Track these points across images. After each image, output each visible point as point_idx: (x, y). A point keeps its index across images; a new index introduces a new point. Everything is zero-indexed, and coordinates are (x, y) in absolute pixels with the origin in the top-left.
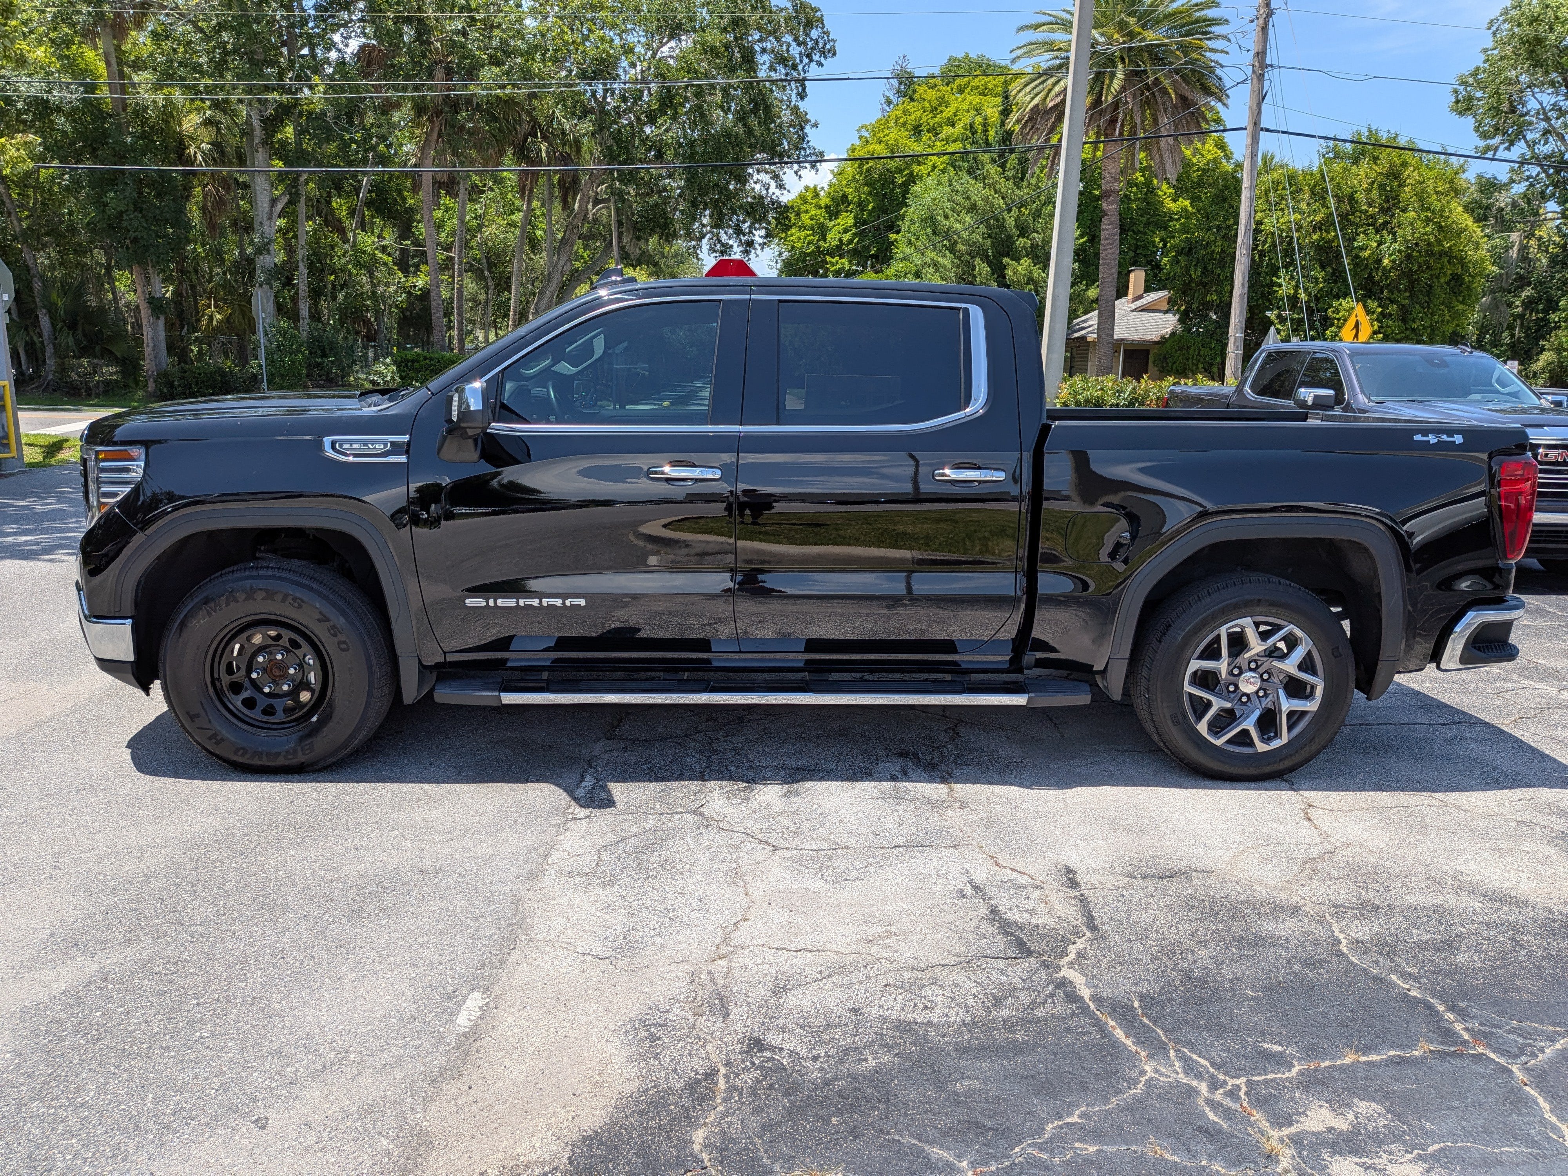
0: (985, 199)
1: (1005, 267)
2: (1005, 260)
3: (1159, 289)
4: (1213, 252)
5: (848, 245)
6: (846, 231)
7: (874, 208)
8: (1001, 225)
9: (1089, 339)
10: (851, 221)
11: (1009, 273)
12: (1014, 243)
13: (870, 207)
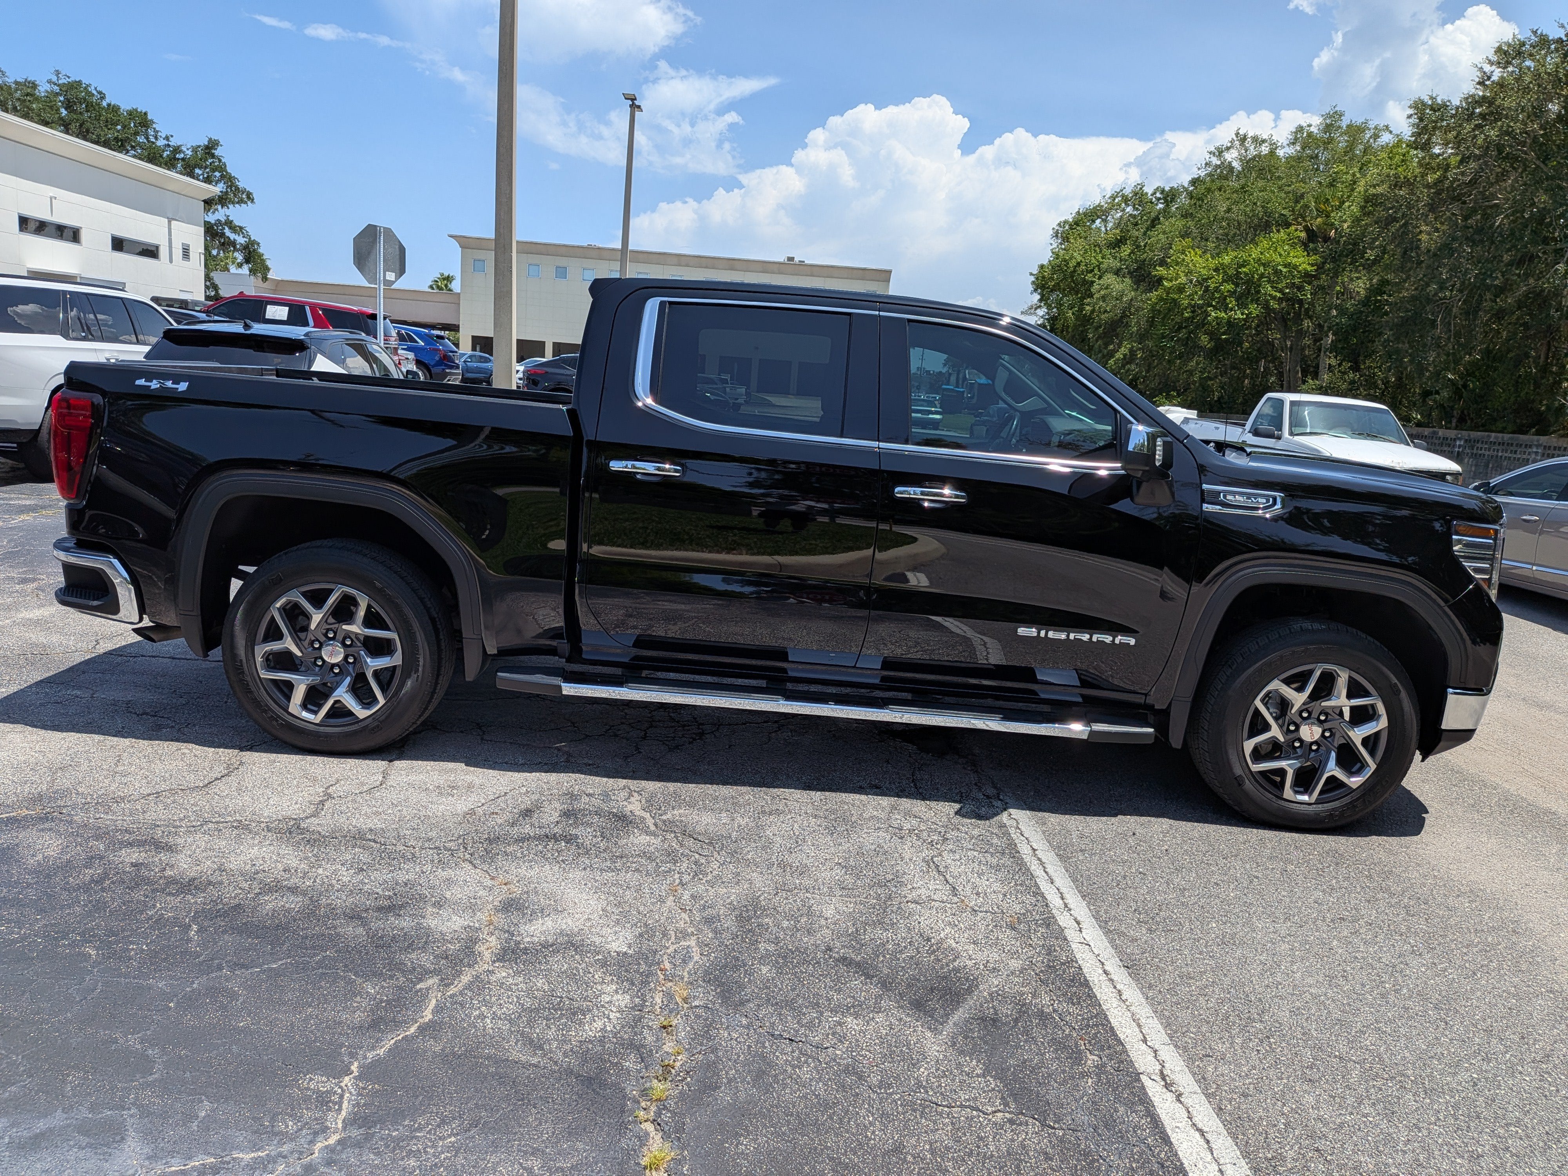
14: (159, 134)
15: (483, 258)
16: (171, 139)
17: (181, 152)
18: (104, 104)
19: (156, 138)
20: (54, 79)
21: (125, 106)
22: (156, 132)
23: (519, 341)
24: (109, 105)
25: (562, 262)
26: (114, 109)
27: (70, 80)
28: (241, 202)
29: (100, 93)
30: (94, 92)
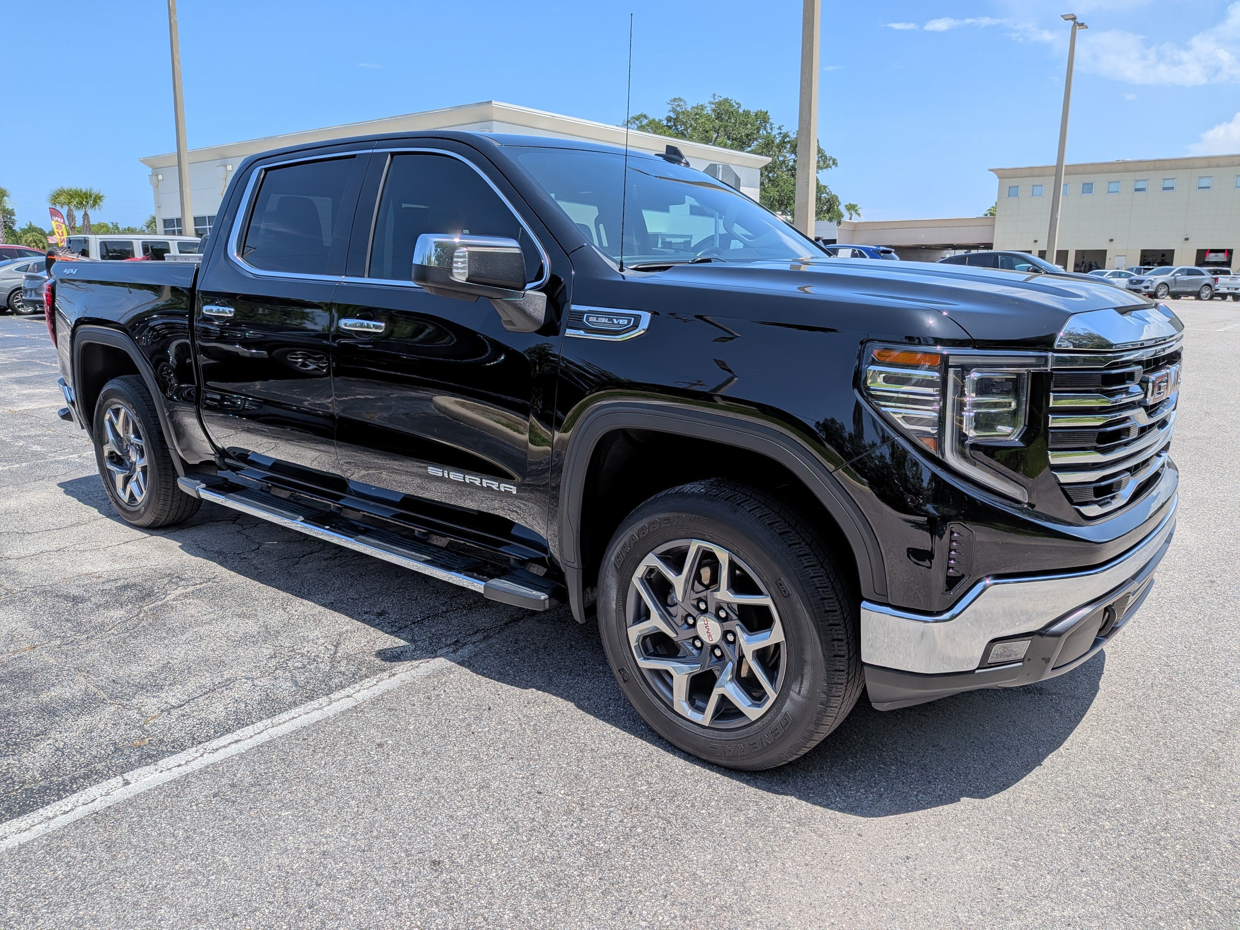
14: (773, 126)
15: (1016, 185)
16: (782, 128)
17: (788, 136)
18: (741, 111)
19: (771, 129)
20: (712, 100)
21: (753, 110)
22: (771, 124)
23: (1058, 251)
24: (744, 111)
25: (1088, 179)
26: (747, 114)
27: (721, 99)
28: (828, 166)
29: (738, 104)
30: (734, 104)
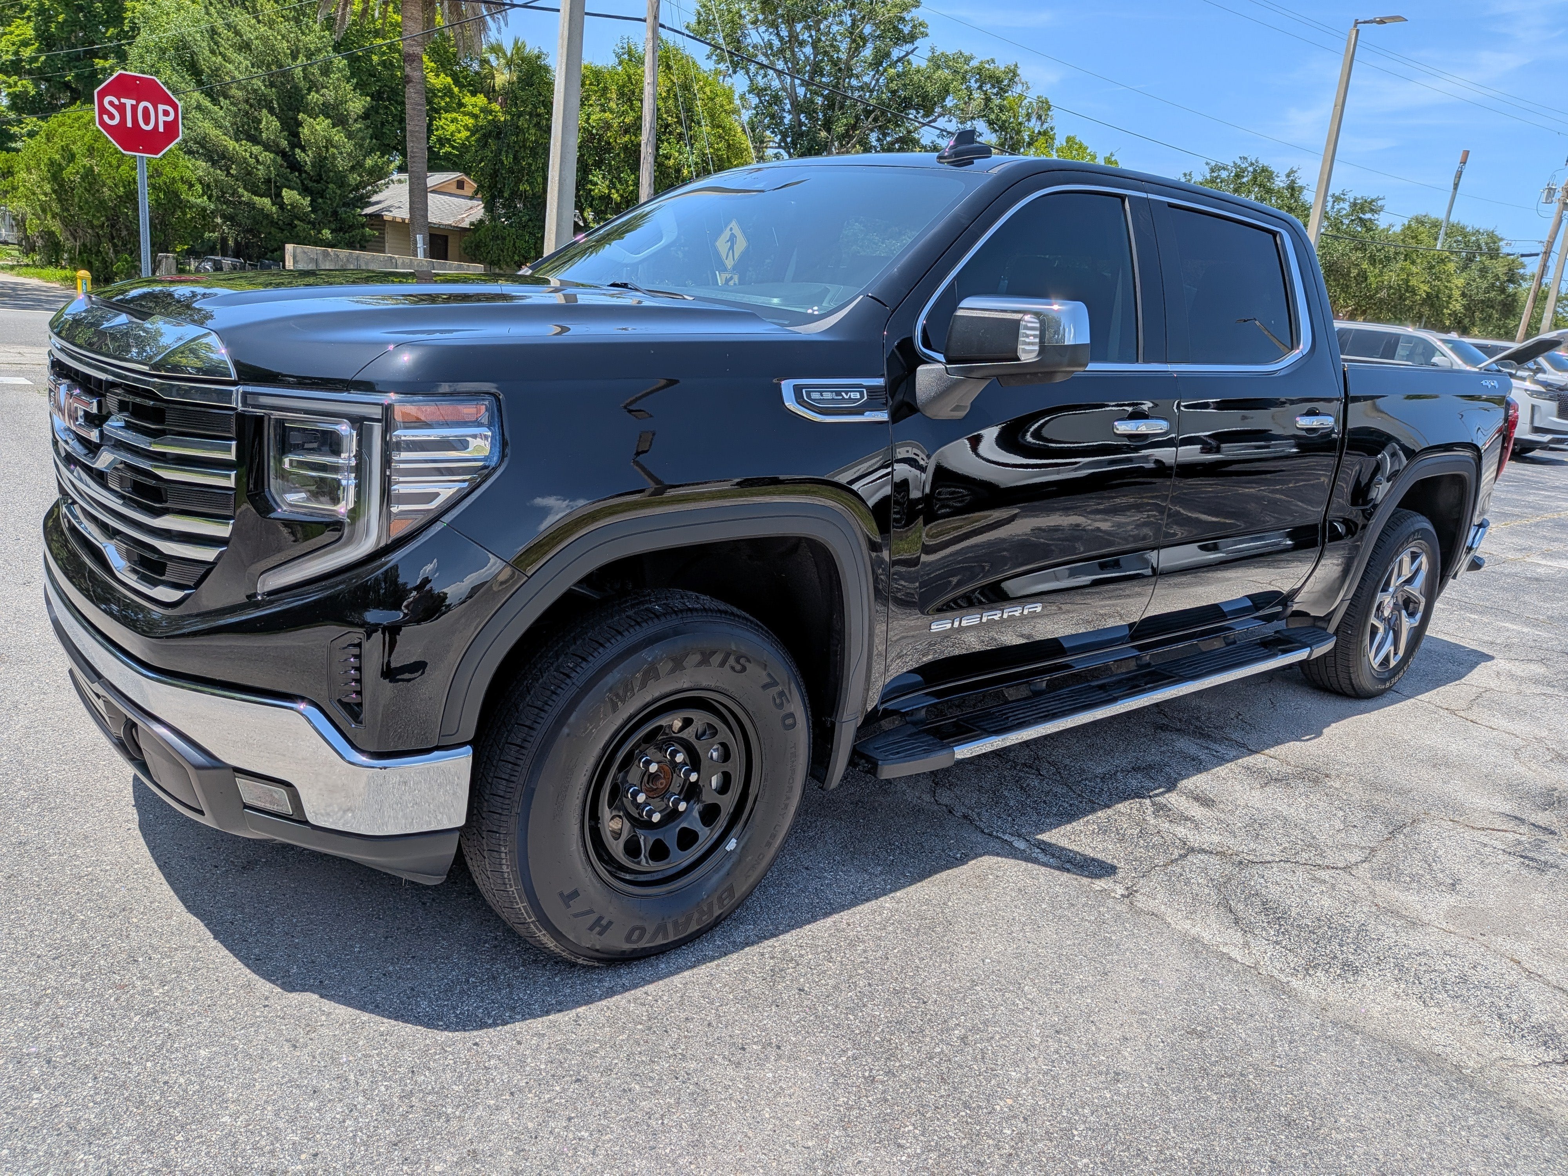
0: (264, 39)
1: (300, 124)
2: (301, 116)
3: (453, 170)
4: (525, 140)
5: (30, 63)
6: (25, 44)
7: (65, 21)
8: (286, 74)
9: (385, 218)
10: (29, 31)
11: (305, 132)
12: (303, 97)
13: (61, 18)
